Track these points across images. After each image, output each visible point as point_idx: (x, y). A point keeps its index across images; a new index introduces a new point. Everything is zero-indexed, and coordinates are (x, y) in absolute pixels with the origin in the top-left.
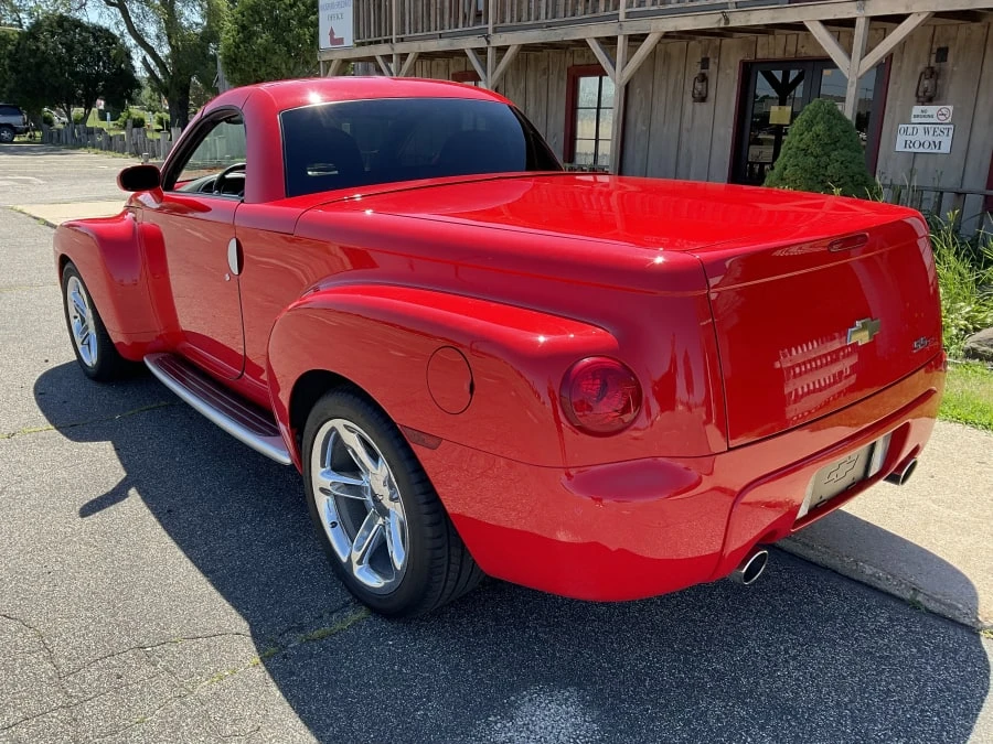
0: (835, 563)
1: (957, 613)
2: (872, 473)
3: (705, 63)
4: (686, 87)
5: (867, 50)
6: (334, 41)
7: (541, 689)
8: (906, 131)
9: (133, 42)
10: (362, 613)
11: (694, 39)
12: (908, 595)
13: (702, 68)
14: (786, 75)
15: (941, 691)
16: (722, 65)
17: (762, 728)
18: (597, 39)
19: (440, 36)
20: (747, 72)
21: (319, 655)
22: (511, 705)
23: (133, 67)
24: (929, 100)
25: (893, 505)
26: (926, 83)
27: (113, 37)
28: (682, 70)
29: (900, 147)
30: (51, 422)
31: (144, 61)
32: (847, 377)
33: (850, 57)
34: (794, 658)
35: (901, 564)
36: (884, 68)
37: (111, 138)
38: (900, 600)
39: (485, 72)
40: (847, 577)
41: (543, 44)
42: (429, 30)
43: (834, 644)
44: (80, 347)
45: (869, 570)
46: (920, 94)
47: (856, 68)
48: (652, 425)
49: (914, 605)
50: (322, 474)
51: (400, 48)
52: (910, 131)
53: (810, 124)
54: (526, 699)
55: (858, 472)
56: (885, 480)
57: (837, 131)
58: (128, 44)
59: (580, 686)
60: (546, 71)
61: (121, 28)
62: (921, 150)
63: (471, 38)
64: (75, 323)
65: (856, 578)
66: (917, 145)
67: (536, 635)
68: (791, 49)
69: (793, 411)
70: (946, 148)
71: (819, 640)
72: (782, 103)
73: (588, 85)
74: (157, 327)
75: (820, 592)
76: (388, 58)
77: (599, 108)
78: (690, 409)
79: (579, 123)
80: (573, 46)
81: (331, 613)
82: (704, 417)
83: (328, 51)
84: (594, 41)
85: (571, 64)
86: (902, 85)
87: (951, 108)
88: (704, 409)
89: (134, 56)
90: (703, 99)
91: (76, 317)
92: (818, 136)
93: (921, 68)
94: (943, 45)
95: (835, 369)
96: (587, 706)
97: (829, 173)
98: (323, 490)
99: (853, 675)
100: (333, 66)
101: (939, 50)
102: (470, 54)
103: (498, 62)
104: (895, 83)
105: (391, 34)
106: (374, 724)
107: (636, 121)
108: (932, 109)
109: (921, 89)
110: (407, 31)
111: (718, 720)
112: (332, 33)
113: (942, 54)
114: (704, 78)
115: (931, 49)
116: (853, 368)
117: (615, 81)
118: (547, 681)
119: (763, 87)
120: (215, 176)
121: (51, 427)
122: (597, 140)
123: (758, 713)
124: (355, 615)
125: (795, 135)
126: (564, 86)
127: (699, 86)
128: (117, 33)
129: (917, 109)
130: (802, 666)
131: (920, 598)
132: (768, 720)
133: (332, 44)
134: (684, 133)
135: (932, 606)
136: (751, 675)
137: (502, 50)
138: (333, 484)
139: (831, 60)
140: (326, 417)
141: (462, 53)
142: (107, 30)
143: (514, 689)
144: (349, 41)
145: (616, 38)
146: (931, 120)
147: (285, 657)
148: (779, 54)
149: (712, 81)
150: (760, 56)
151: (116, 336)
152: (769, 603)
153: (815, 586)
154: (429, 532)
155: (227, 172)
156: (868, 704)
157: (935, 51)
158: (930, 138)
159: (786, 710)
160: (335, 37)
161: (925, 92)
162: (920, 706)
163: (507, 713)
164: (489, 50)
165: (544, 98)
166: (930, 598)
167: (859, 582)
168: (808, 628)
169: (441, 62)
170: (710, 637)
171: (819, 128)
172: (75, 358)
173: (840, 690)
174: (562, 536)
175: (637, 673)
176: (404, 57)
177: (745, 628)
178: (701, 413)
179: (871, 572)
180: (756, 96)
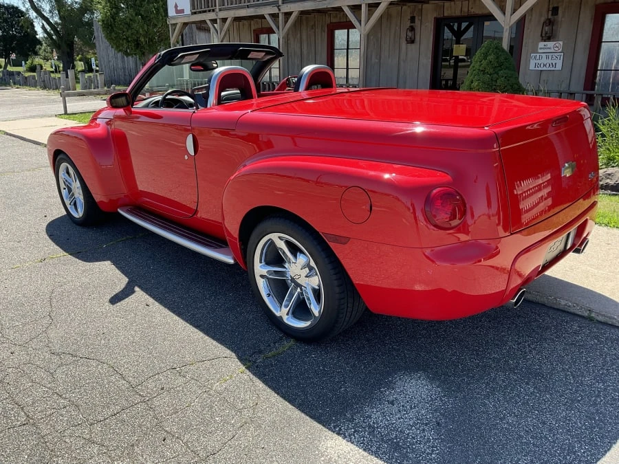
0: (544, 300)
1: (614, 321)
2: (568, 247)
3: (413, 19)
4: (402, 34)
5: (514, 11)
6: (178, 11)
7: (404, 373)
8: (535, 57)
9: (35, 14)
10: (292, 342)
11: (405, 5)
12: (586, 314)
13: (411, 22)
14: (459, 26)
15: (615, 359)
16: (423, 20)
17: (527, 384)
18: (348, 6)
19: (248, 7)
20: (440, 24)
21: (276, 365)
22: (391, 382)
23: (36, 32)
24: (548, 37)
25: (567, 269)
26: (547, 28)
27: (22, 12)
28: (399, 24)
29: (532, 67)
30: (65, 251)
31: (43, 27)
32: (545, 199)
33: (504, 14)
34: (534, 349)
35: (580, 298)
36: (521, 23)
37: (26, 78)
38: (583, 317)
39: (278, 28)
40: (551, 307)
41: (313, 10)
42: (240, 3)
43: (553, 341)
44: (69, 207)
45: (563, 302)
46: (543, 35)
47: (508, 20)
48: (475, 223)
49: (591, 319)
50: (261, 267)
51: (222, 15)
52: (538, 58)
53: (486, 55)
54: (398, 379)
55: (561, 247)
56: (573, 252)
57: (502, 59)
58: (31, 17)
59: (425, 371)
60: (313, 27)
61: (27, 6)
62: (545, 68)
63: (268, 7)
64: (64, 192)
65: (555, 307)
66: (542, 66)
67: (392, 347)
68: (465, 9)
69: (525, 218)
70: (559, 67)
71: (545, 339)
72: (458, 42)
73: (340, 35)
74: (124, 190)
75: (539, 315)
76: (214, 21)
77: (348, 49)
78: (489, 217)
79: (336, 59)
80: (331, 11)
81: (275, 343)
82: (497, 222)
83: (173, 18)
84: (347, 8)
85: (329, 22)
86: (532, 32)
87: (561, 43)
88: (497, 217)
89: (35, 24)
90: (412, 41)
91: (65, 189)
92: (491, 62)
93: (543, 19)
94: (555, 5)
95: (540, 195)
96: (432, 380)
97: (498, 84)
98: (262, 276)
99: (567, 355)
100: (178, 26)
101: (554, 8)
102: (268, 17)
103: (286, 22)
104: (528, 29)
105: (215, 6)
106: (320, 397)
107: (371, 56)
108: (550, 44)
109: (544, 32)
110: (226, 4)
111: (503, 381)
112: (176, 6)
113: (555, 11)
114: (412, 29)
115: (549, 8)
116: (548, 194)
117: (360, 32)
118: (406, 369)
119: (447, 34)
120: (159, 98)
121: (65, 254)
122: (347, 69)
123: (523, 377)
124: (288, 344)
125: (477, 61)
126: (325, 35)
127: (410, 34)
128: (24, 9)
129: (541, 44)
130: (539, 352)
131: (593, 315)
132: (529, 379)
133: (176, 13)
134: (402, 63)
135: (600, 318)
136: (514, 359)
137: (288, 15)
138: (268, 272)
139: (493, 16)
140: (265, 233)
141: (262, 17)
142: (17, 8)
143: (389, 374)
144: (188, 11)
145: (361, 6)
146: (548, 51)
147: (257, 367)
148: (458, 13)
149: (418, 30)
150: (446, 14)
151: (98, 197)
152: (513, 323)
153: (535, 313)
154: (337, 290)
155: (166, 95)
156: (579, 369)
157: (551, 9)
158: (550, 61)
159: (537, 375)
160: (178, 9)
161: (546, 34)
162: (605, 368)
163: (390, 386)
164: (280, 15)
165: (313, 45)
166: (598, 314)
167: (558, 310)
168: (538, 334)
169: (245, 22)
170: (487, 342)
171: (491, 57)
172: (66, 213)
173: (562, 363)
174: (418, 287)
175: (453, 362)
176: (224, 20)
177: (504, 336)
178: (495, 219)
179: (564, 304)
180: (444, 40)
